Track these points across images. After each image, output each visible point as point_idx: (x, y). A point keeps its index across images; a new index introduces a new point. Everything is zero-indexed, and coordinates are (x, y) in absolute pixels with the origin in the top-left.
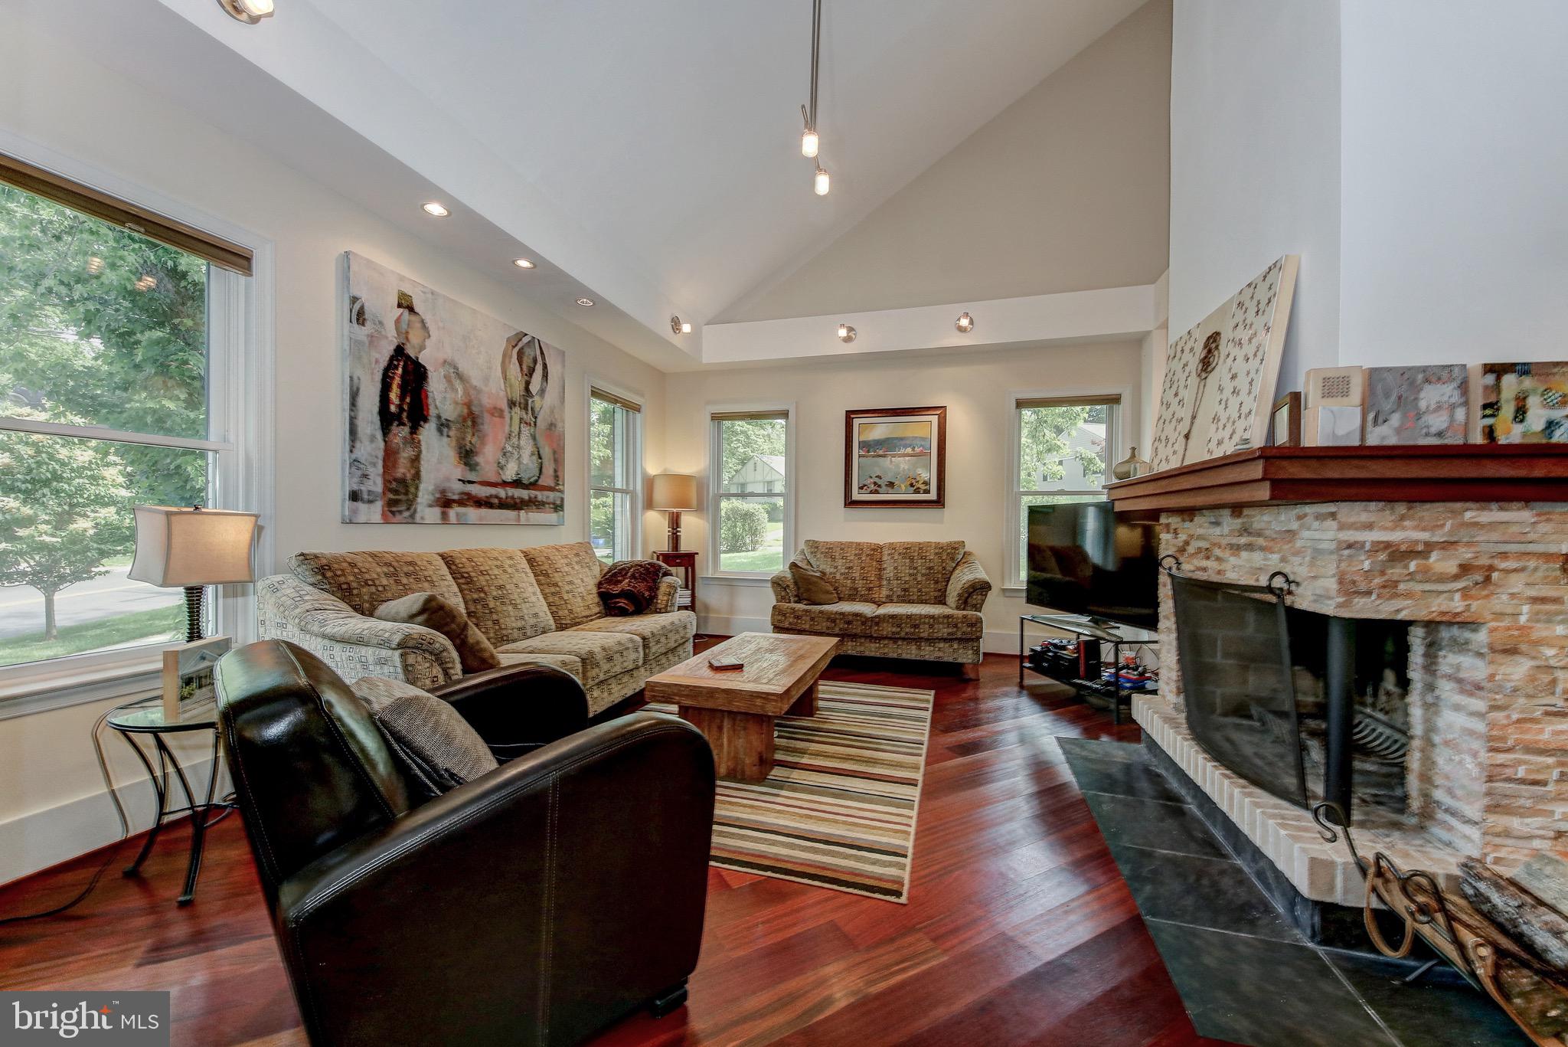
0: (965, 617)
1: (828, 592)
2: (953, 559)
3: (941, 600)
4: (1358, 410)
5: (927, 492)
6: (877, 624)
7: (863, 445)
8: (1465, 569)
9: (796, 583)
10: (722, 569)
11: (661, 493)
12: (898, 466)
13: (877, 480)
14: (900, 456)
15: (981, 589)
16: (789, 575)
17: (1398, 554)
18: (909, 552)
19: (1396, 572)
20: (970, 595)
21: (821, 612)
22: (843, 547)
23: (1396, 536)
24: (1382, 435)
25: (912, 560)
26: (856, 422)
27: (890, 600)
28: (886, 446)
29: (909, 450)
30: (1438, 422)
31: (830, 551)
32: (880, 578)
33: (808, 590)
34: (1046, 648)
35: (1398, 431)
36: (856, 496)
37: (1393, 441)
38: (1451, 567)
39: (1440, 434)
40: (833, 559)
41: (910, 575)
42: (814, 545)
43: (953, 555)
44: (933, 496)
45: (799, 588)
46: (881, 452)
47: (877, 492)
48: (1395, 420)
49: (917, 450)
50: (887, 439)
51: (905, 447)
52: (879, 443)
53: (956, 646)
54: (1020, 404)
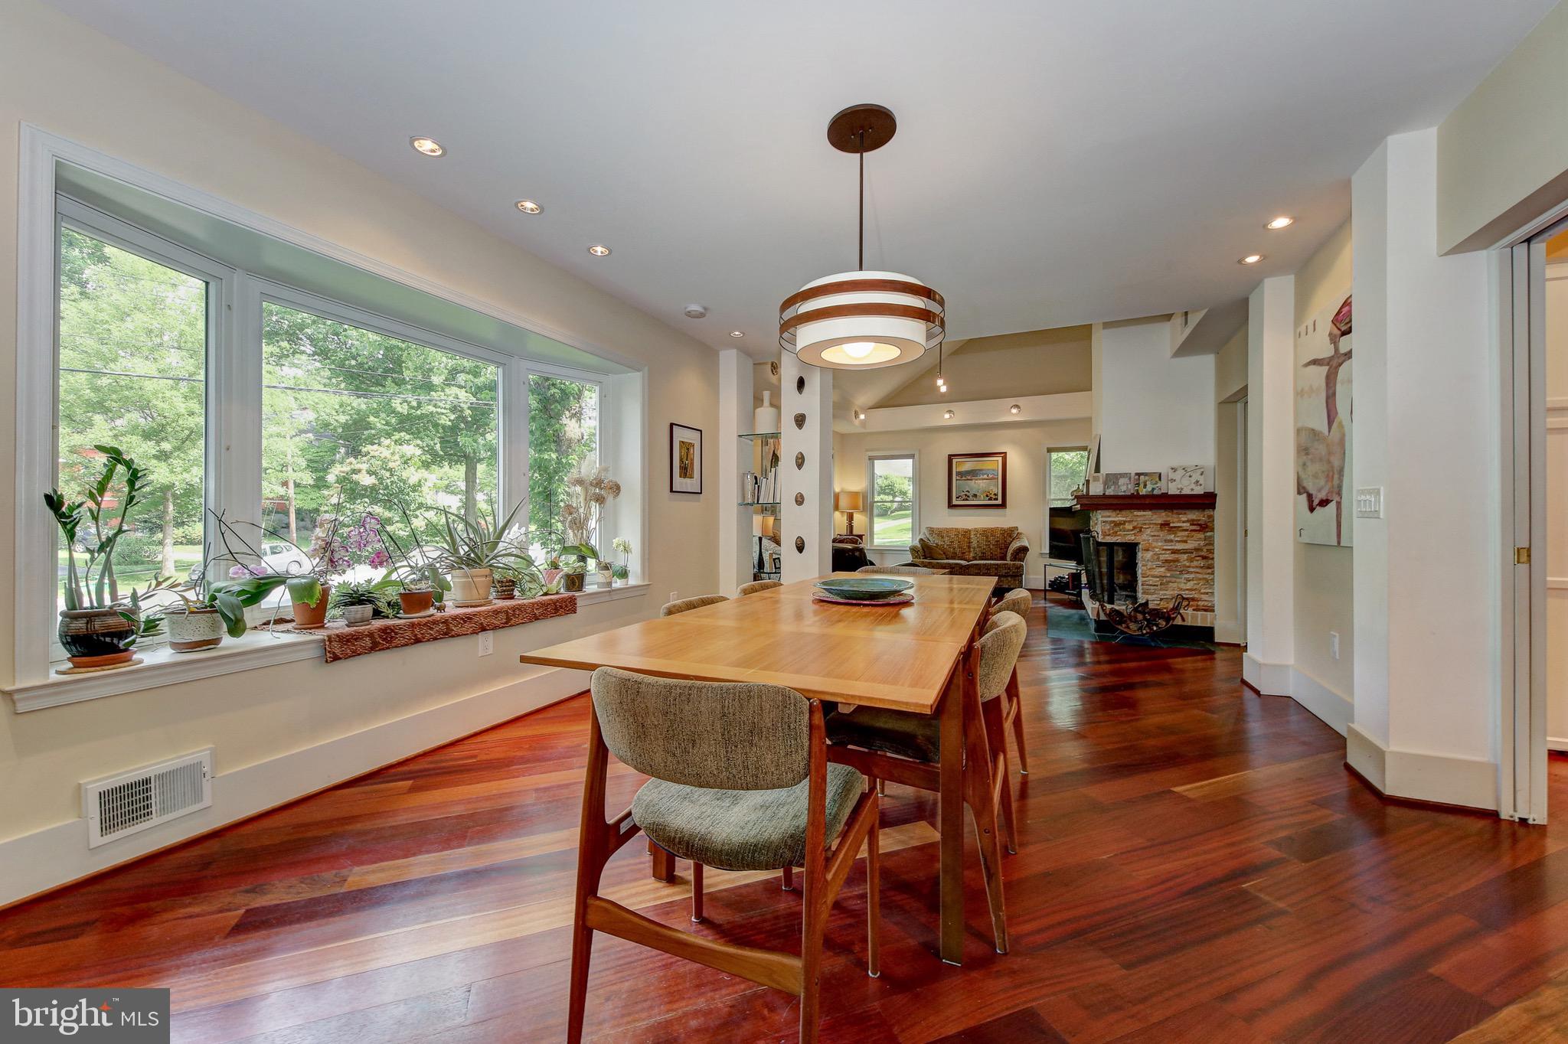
0: (1014, 564)
1: (941, 555)
2: (1010, 536)
3: (1003, 558)
4: (1102, 486)
5: (997, 499)
6: (967, 569)
7: (958, 473)
8: (1134, 528)
9: (923, 549)
10: (875, 544)
11: (844, 502)
12: (979, 485)
13: (967, 493)
14: (980, 479)
15: (1024, 550)
16: (919, 546)
17: (1117, 524)
18: (986, 533)
19: (1116, 529)
20: (1017, 554)
21: (938, 563)
22: (948, 530)
23: (1116, 519)
24: (1110, 492)
25: (987, 537)
26: (954, 461)
27: (975, 559)
28: (973, 474)
29: (985, 476)
30: (1124, 488)
31: (940, 533)
32: (969, 547)
33: (930, 553)
34: (1056, 579)
35: (1113, 491)
36: (955, 502)
37: (1112, 494)
38: (1130, 527)
39: (1124, 492)
40: (943, 537)
41: (986, 545)
42: (931, 530)
43: (1010, 534)
44: (999, 502)
45: (924, 552)
46: (969, 478)
47: (967, 500)
48: (1113, 487)
49: (990, 476)
50: (973, 470)
51: (983, 474)
52: (968, 473)
53: (1010, 579)
54: (1050, 450)
